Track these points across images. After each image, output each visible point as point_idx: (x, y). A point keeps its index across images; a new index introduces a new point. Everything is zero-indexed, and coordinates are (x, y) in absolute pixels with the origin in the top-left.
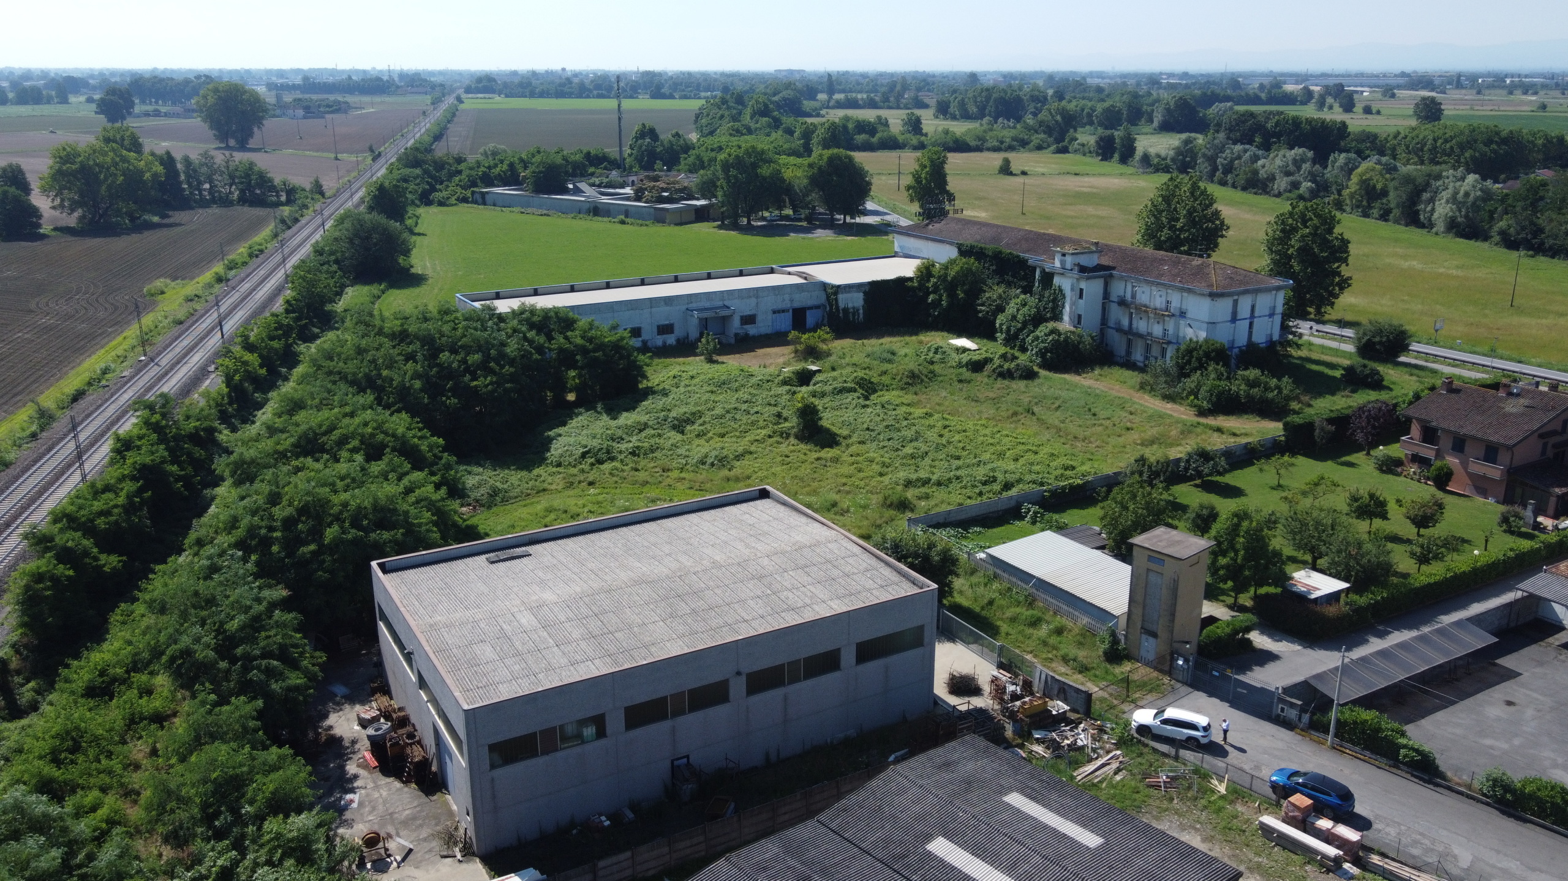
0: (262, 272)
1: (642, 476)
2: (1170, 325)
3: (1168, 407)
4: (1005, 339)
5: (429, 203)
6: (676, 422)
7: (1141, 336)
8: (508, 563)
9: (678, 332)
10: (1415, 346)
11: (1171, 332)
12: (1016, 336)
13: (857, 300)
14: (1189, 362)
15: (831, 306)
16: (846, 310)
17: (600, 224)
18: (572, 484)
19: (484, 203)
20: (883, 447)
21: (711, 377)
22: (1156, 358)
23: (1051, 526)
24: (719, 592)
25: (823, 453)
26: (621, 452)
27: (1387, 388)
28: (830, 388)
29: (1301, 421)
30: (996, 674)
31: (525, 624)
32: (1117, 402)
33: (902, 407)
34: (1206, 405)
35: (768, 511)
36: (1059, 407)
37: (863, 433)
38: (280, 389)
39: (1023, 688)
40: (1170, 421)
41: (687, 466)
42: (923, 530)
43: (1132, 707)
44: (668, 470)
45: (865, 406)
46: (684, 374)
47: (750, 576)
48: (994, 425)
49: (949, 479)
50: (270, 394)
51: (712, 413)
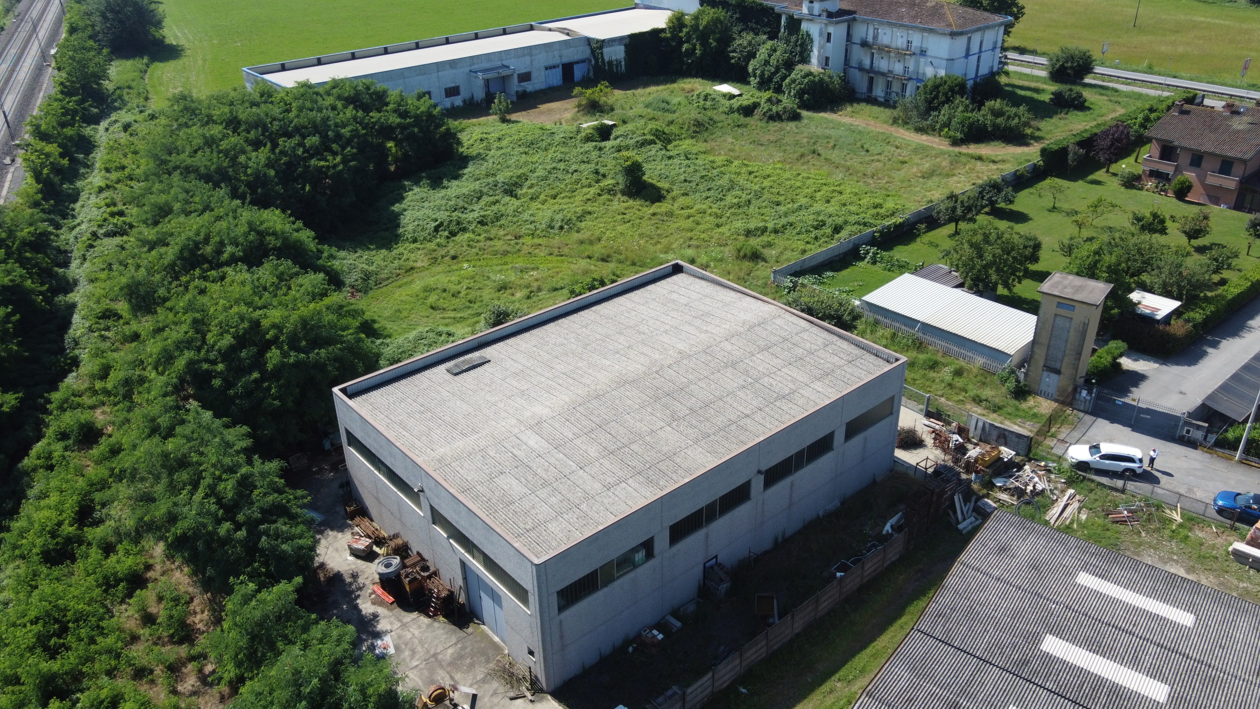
0: (13, 51)
1: (499, 245)
2: (911, 63)
3: (923, 139)
4: (759, 83)
6: (506, 187)
7: (883, 74)
8: (472, 372)
9: (464, 94)
10: (1098, 70)
11: (911, 69)
12: (770, 79)
13: (618, 53)
14: (936, 97)
15: (596, 60)
16: (610, 63)
18: (436, 259)
20: (707, 198)
21: (516, 137)
22: (897, 94)
23: (892, 265)
24: (704, 386)
25: (655, 208)
26: (469, 222)
27: (1089, 109)
28: (632, 142)
29: (1056, 147)
30: (927, 423)
31: (536, 446)
32: (880, 137)
33: (702, 156)
34: (959, 135)
35: (692, 288)
36: (835, 145)
37: (682, 185)
38: (86, 179)
39: (960, 435)
40: (934, 152)
41: (538, 232)
42: (791, 281)
43: (1055, 441)
44: (520, 237)
45: (670, 158)
46: (488, 136)
47: (722, 364)
48: (791, 168)
49: (783, 226)
50: (79, 184)
51: (535, 175)
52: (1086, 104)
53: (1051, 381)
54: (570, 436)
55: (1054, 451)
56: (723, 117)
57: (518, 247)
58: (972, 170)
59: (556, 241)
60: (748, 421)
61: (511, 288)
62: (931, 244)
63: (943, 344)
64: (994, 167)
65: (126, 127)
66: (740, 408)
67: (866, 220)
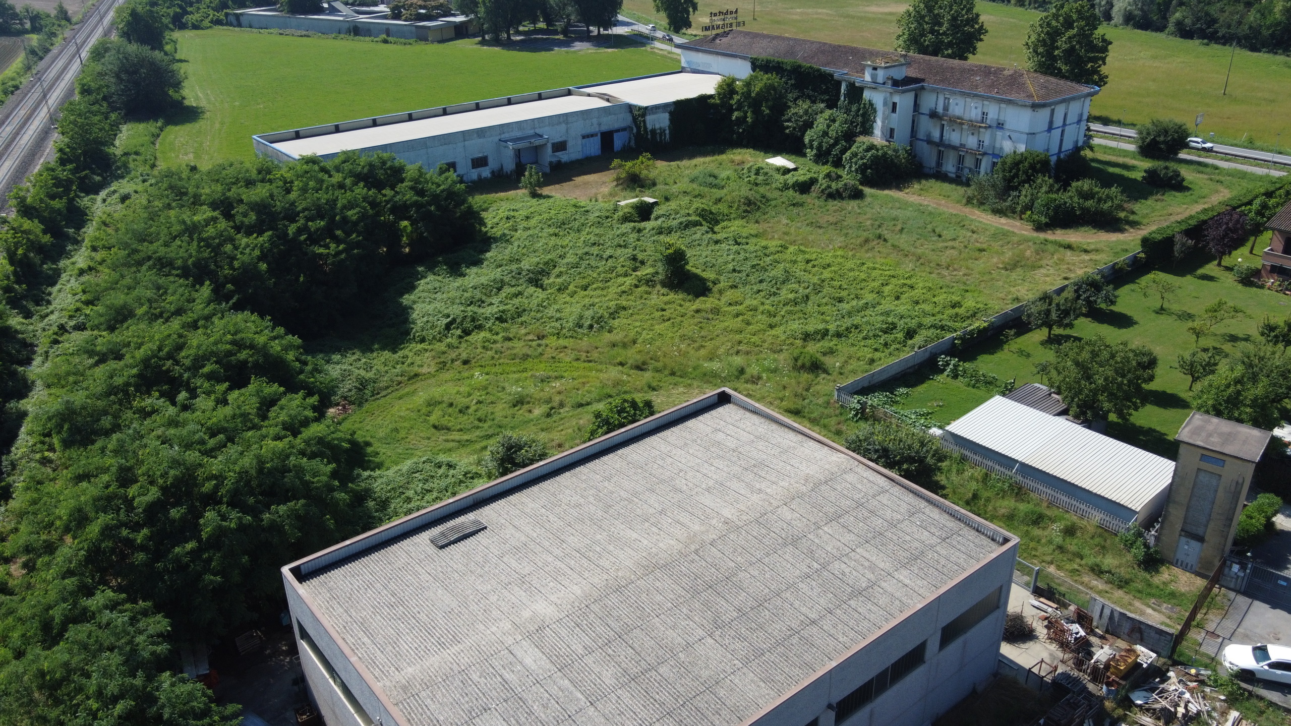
1: (519, 347)
2: (986, 137)
3: (1003, 223)
4: (816, 155)
5: (183, 27)
6: (531, 275)
7: (954, 148)
8: (461, 545)
9: (493, 164)
11: (986, 143)
12: (828, 152)
13: (662, 121)
14: (1016, 175)
15: (638, 128)
16: (653, 131)
17: (362, 44)
18: (444, 363)
19: (240, 25)
20: (759, 291)
21: (546, 216)
22: (970, 169)
23: (978, 381)
24: (756, 573)
25: (699, 303)
26: (486, 318)
27: (1188, 189)
28: (675, 223)
29: (1159, 237)
30: (1036, 603)
31: (534, 667)
32: (953, 220)
33: (753, 240)
34: (1043, 219)
35: (741, 425)
36: (902, 229)
37: (730, 275)
38: (72, 257)
39: (1082, 626)
40: (1015, 239)
41: (564, 331)
42: (858, 402)
43: (1203, 634)
44: (543, 337)
45: (717, 242)
46: (516, 214)
47: (780, 541)
48: (854, 256)
49: (847, 329)
50: (62, 264)
51: (565, 261)
52: (1185, 184)
53: (1190, 549)
54: (580, 651)
55: (1203, 649)
56: (777, 194)
57: (540, 350)
58: (1061, 260)
59: (585, 343)
60: (814, 630)
61: (528, 403)
62: (1021, 352)
63: (1049, 491)
64: (1086, 257)
65: (124, 198)
66: (803, 610)
67: (944, 323)
